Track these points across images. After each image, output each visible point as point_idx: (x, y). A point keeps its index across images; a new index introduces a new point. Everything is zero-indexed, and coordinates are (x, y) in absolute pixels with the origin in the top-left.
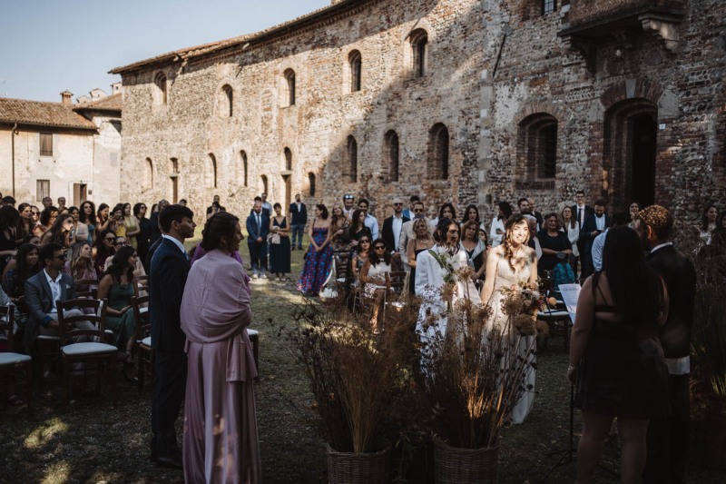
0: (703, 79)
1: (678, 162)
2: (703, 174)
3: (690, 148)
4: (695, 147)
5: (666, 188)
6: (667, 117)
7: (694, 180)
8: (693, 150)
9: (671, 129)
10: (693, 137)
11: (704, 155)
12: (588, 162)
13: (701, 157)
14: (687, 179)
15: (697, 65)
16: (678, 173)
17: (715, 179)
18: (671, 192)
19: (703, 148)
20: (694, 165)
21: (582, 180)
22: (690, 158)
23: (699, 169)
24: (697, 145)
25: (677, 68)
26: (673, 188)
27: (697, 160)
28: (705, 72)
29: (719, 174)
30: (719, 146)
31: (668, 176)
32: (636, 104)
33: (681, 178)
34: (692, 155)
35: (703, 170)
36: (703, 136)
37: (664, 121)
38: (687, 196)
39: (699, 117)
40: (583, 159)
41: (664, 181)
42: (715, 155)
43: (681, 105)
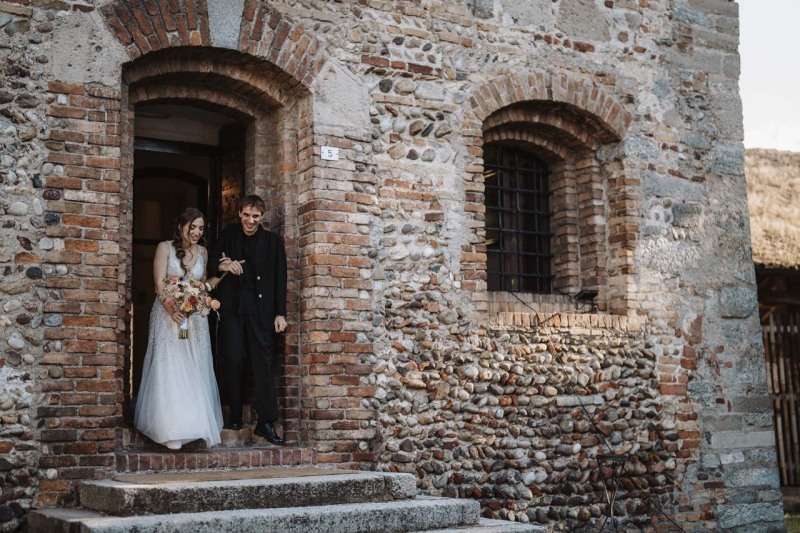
0: (425, 63)
1: (373, 256)
2: (436, 294)
3: (400, 224)
4: (413, 223)
5: (348, 325)
6: (340, 132)
7: (416, 306)
8: (406, 231)
9: (352, 166)
10: (407, 196)
11: (434, 245)
12: (51, 219)
13: (429, 251)
14: (396, 304)
15: (407, 25)
16: (378, 286)
17: (468, 310)
18: (361, 336)
19: (431, 228)
20: (413, 268)
21: (18, 279)
22: (401, 251)
23: (427, 279)
24: (417, 218)
25: (357, 13)
26: (368, 326)
27: (415, 258)
28: (427, 48)
29: (477, 296)
30: (475, 230)
31: (352, 292)
32: (206, 69)
33: (384, 301)
34: (406, 243)
35: (434, 284)
36: (434, 201)
37: (333, 140)
38: (401, 350)
39: (420, 151)
40: (19, 206)
41: (341, 304)
42: (467, 249)
43: (374, 110)
